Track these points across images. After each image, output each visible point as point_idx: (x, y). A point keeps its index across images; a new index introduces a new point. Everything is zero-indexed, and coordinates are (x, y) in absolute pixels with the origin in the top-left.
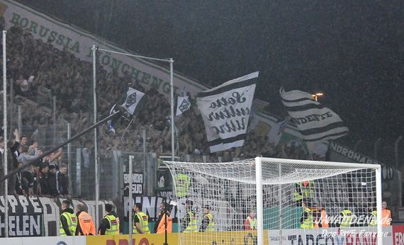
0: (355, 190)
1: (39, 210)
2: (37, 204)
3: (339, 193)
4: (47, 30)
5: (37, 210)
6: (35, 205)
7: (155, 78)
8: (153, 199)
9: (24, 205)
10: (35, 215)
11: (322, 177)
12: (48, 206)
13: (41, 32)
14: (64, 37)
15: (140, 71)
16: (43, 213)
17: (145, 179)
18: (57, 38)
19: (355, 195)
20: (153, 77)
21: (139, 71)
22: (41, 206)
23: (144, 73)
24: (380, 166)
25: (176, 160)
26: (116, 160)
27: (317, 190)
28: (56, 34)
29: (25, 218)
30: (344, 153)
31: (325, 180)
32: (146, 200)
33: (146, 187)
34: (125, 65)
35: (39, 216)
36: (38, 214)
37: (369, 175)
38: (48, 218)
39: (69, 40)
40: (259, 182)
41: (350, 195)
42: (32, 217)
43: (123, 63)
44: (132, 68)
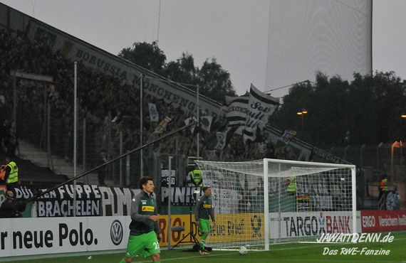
0: (332, 184)
1: (99, 196)
2: (97, 191)
3: (320, 185)
4: (103, 62)
5: (97, 196)
6: (96, 192)
7: (183, 99)
8: (183, 189)
9: (88, 192)
10: (96, 200)
11: (307, 174)
12: (105, 193)
13: (98, 64)
14: (115, 68)
16: (101, 198)
17: (177, 174)
18: (110, 68)
19: (332, 188)
21: (171, 94)
22: (100, 193)
23: (175, 95)
24: (354, 166)
25: (200, 160)
26: (156, 159)
27: (304, 183)
28: (109, 65)
29: (88, 202)
30: (323, 156)
31: (310, 176)
32: (178, 190)
33: (178, 180)
34: (161, 88)
35: (98, 201)
36: (98, 199)
37: (346, 173)
38: (105, 202)
39: (119, 70)
40: (266, 175)
41: (329, 187)
42: (93, 201)
43: (159, 87)
44: (166, 91)
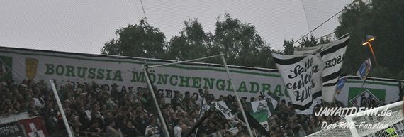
4: (85, 69)
7: (206, 80)
13: (79, 74)
14: (103, 71)
15: (190, 77)
18: (96, 74)
20: (204, 79)
21: (188, 78)
23: (193, 78)
28: (94, 70)
34: (173, 76)
39: (109, 71)
43: (170, 76)
44: (180, 77)
